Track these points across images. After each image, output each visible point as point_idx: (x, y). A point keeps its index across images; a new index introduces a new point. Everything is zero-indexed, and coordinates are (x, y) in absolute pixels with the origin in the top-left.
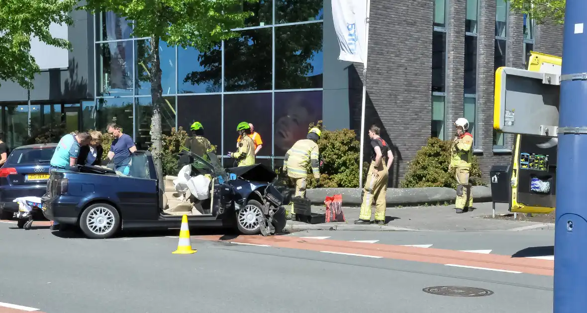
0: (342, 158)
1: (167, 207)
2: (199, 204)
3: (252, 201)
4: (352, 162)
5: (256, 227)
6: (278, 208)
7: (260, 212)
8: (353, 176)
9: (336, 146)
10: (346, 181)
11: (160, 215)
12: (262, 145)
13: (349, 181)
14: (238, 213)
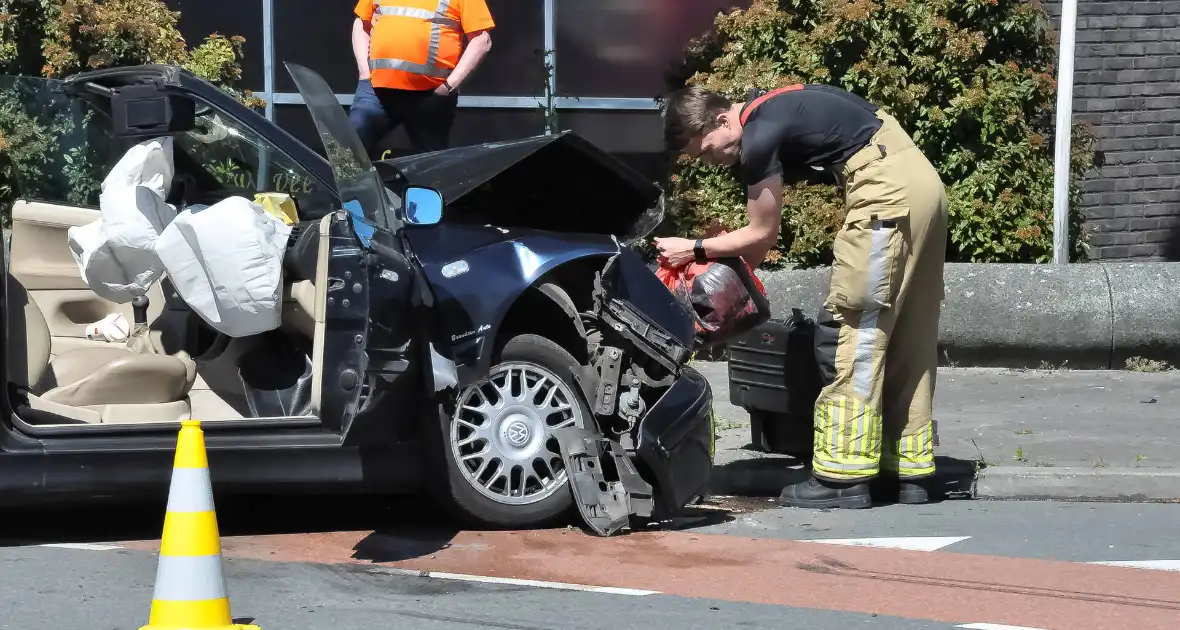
0: (956, 101)
1: (48, 381)
2: (226, 361)
3: (523, 340)
4: (1011, 119)
5: (549, 487)
6: (670, 380)
7: (571, 403)
8: (1018, 199)
9: (918, 34)
10: (975, 226)
11: (11, 426)
12: (490, 31)
13: (993, 224)
14: (450, 411)
